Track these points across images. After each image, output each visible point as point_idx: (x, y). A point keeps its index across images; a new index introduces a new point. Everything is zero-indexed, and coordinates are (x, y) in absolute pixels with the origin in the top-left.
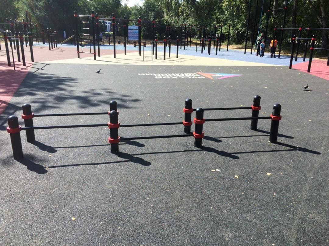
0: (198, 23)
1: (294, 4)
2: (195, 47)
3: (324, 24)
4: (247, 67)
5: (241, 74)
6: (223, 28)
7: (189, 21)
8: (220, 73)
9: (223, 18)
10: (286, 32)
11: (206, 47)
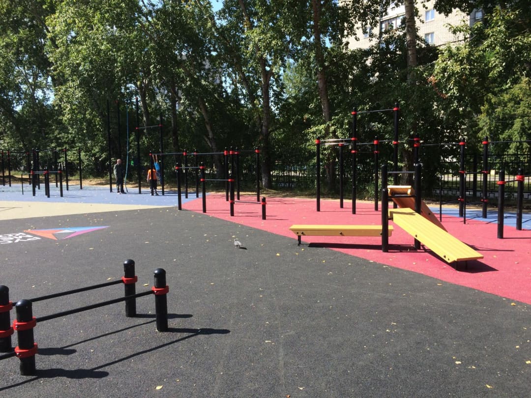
0: (21, 146)
1: (172, 121)
2: (20, 185)
3: (214, 147)
4: (116, 212)
5: (105, 225)
6: (69, 153)
7: (5, 143)
8: (69, 228)
9: (67, 138)
10: (167, 158)
11: (41, 184)
